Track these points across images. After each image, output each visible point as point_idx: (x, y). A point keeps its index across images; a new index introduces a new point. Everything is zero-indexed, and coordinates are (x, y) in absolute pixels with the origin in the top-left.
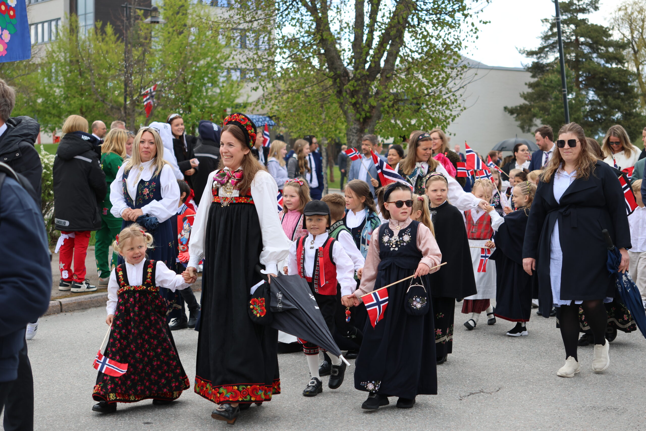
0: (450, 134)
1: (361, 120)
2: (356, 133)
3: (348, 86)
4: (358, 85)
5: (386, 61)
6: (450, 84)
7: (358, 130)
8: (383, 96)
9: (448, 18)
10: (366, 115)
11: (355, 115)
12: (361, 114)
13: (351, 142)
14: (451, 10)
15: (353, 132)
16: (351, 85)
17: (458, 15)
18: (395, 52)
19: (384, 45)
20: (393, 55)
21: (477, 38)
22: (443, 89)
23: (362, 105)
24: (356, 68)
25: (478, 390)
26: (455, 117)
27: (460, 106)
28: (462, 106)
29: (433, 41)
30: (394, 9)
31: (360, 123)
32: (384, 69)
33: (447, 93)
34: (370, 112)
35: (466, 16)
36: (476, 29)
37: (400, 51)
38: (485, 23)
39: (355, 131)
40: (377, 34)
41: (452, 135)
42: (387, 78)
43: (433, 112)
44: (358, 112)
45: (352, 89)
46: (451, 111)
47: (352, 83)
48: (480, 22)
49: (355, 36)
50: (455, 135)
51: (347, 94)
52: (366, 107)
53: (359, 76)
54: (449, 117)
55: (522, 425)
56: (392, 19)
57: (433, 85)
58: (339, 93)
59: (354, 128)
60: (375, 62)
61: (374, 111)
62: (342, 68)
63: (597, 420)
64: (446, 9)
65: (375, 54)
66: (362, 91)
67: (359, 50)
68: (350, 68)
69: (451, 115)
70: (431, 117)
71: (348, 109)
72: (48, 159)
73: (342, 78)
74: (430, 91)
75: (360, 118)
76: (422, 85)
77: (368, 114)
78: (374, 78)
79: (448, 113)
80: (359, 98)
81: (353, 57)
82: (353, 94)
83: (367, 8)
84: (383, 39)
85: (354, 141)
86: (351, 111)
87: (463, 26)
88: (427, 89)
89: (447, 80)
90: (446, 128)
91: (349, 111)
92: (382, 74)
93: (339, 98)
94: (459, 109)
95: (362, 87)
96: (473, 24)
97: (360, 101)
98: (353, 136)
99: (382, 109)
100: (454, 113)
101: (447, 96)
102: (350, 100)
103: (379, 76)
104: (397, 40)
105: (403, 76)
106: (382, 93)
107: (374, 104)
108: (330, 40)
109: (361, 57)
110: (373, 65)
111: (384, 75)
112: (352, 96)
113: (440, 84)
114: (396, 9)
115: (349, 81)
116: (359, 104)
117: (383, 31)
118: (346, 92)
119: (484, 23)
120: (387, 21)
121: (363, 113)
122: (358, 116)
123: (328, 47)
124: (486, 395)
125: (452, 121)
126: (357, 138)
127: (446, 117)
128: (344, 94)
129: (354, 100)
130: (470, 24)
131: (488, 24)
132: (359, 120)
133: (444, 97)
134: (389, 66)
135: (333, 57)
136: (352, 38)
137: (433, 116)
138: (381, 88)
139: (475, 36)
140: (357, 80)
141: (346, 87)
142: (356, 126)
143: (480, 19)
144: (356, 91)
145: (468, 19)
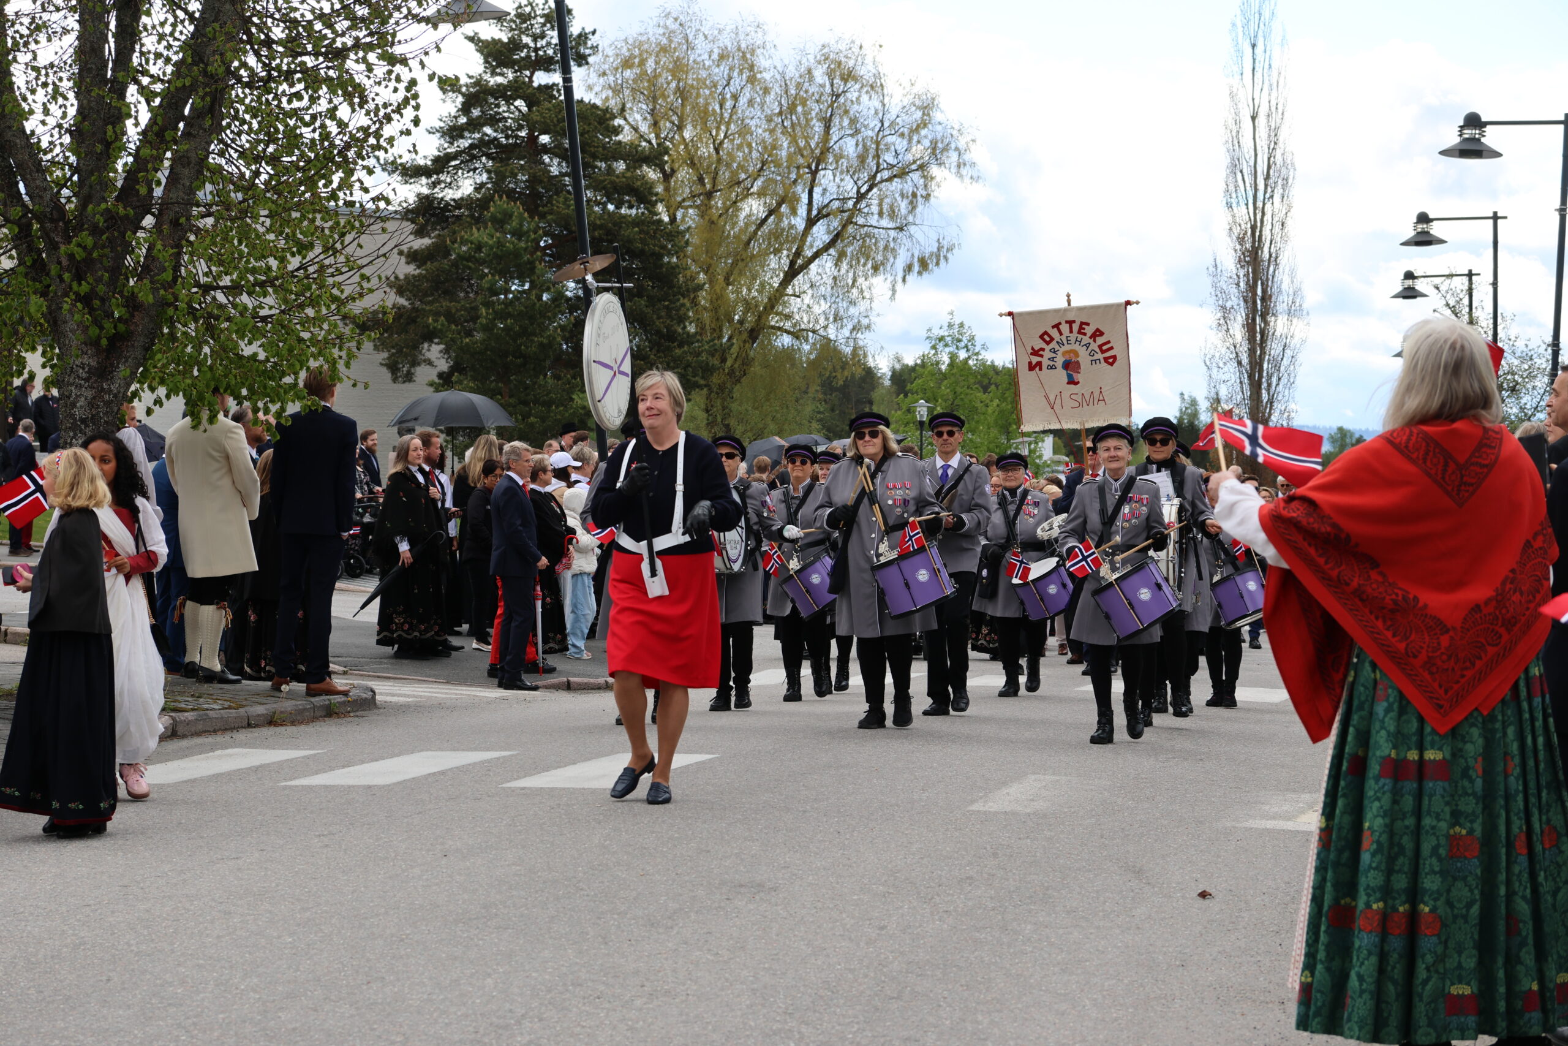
0: (354, 385)
1: (104, 342)
2: (87, 380)
3: (68, 249)
4: (95, 245)
5: (172, 179)
6: (350, 246)
7: (91, 372)
8: (168, 276)
10: (115, 327)
11: (87, 328)
12: (101, 328)
13: (74, 405)
15: (79, 377)
16: (79, 245)
19: (168, 135)
21: (416, 122)
22: (330, 259)
23: (103, 300)
24: (86, 199)
31: (99, 352)
32: (165, 203)
33: (339, 272)
34: (126, 321)
35: (392, 60)
36: (416, 96)
37: (207, 152)
39: (83, 374)
41: (360, 386)
42: (175, 223)
43: (306, 322)
44: (95, 321)
45: (79, 254)
47: (77, 237)
48: (431, 77)
49: (79, 107)
51: (61, 268)
52: (117, 305)
53: (101, 221)
57: (303, 248)
58: (36, 269)
61: (138, 315)
62: (48, 198)
66: (105, 262)
67: (99, 148)
70: (301, 340)
73: (48, 224)
74: (294, 262)
75: (99, 338)
77: (122, 327)
78: (138, 225)
79: (343, 325)
80: (99, 280)
81: (75, 170)
82: (80, 269)
84: (158, 122)
85: (81, 402)
86: (74, 316)
88: (282, 260)
89: (343, 235)
92: (158, 216)
93: (34, 280)
95: (107, 251)
96: (413, 83)
97: (101, 289)
98: (78, 387)
101: (340, 279)
102: (75, 286)
103: (148, 221)
104: (208, 122)
106: (164, 270)
107: (147, 297)
111: (167, 215)
112: (79, 278)
115: (68, 232)
116: (97, 296)
118: (59, 263)
121: (108, 325)
122: (94, 331)
125: (359, 349)
126: (90, 394)
128: (54, 270)
129: (84, 288)
132: (95, 343)
133: (330, 280)
134: (178, 195)
136: (71, 114)
137: (306, 335)
139: (409, 113)
140: (95, 231)
141: (63, 248)
142: (86, 360)
143: (428, 72)
144: (89, 262)
145: (398, 68)
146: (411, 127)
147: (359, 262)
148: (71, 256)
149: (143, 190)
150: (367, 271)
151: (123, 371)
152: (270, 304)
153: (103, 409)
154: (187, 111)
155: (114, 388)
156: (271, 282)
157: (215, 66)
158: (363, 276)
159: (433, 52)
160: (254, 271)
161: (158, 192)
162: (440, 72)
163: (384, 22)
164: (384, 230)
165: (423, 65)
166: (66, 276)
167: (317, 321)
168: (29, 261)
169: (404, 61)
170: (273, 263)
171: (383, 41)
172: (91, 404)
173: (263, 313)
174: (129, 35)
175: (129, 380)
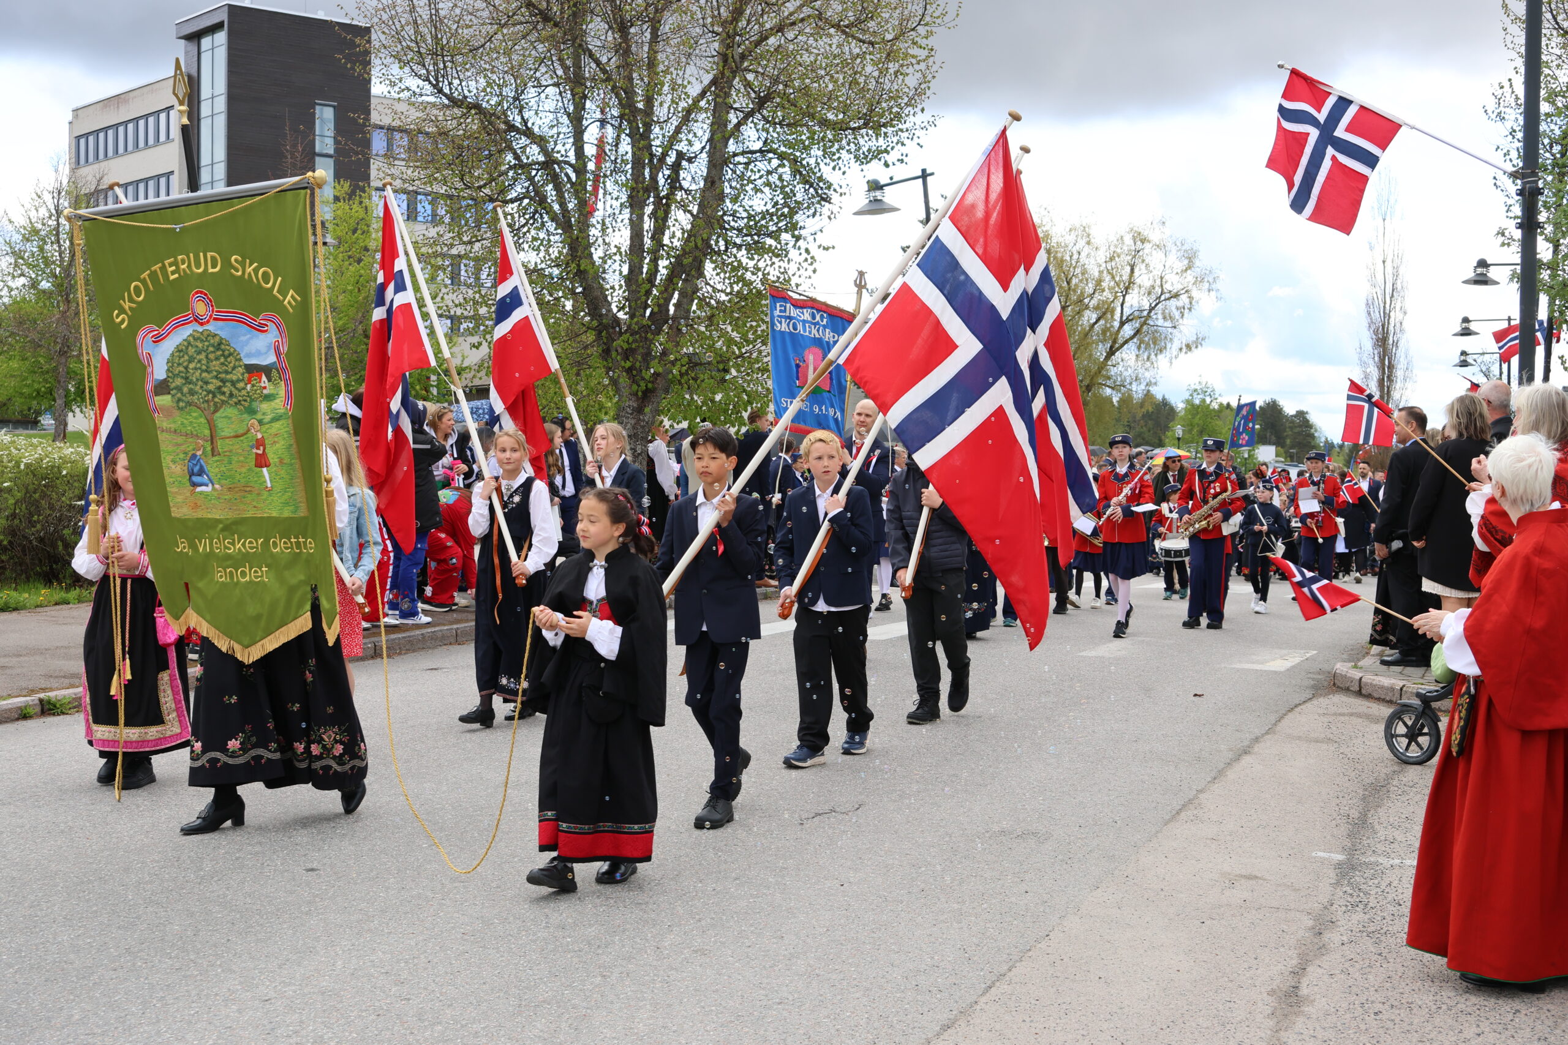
1: (640, 394)
3: (619, 343)
4: (634, 341)
5: (676, 306)
7: (633, 410)
8: (672, 357)
9: (769, 241)
10: (646, 386)
11: (630, 387)
12: (639, 386)
14: (774, 228)
16: (623, 341)
17: (785, 237)
18: (689, 290)
19: (675, 280)
20: (688, 296)
21: (814, 271)
22: (763, 348)
23: (640, 372)
24: (632, 316)
25: (826, 808)
29: (748, 275)
30: (689, 227)
31: (638, 399)
32: (674, 318)
34: (653, 382)
36: (812, 258)
37: (698, 289)
38: (826, 249)
40: (663, 263)
42: (679, 330)
44: (634, 382)
45: (625, 346)
47: (625, 337)
48: (819, 247)
49: (630, 266)
51: (618, 354)
52: (648, 375)
53: (638, 330)
55: (896, 862)
56: (688, 240)
57: (748, 342)
58: (606, 353)
59: (629, 407)
60: (659, 306)
61: (659, 380)
62: (610, 315)
63: (1009, 852)
64: (767, 228)
65: (661, 293)
66: (641, 350)
67: (634, 287)
68: (621, 315)
70: (745, 391)
71: (619, 377)
73: (611, 331)
74: (744, 351)
75: (637, 391)
76: (730, 341)
77: (650, 386)
78: (659, 331)
80: (637, 360)
81: (627, 300)
82: (627, 354)
83: (648, 224)
84: (673, 272)
86: (624, 380)
87: (793, 254)
88: (739, 349)
91: (621, 380)
92: (671, 325)
95: (641, 344)
96: (807, 251)
97: (638, 364)
99: (670, 376)
102: (623, 363)
103: (665, 328)
104: (693, 273)
105: (703, 329)
106: (671, 354)
107: (661, 370)
108: (591, 272)
109: (639, 299)
110: (656, 309)
111: (674, 326)
112: (626, 358)
115: (621, 334)
116: (636, 369)
117: (673, 260)
118: (617, 351)
119: (824, 248)
120: (677, 243)
121: (643, 384)
122: (635, 387)
123: (590, 282)
124: (840, 817)
126: (633, 422)
128: (614, 354)
129: (628, 364)
130: (803, 251)
132: (636, 394)
133: (765, 360)
134: (682, 313)
135: (596, 298)
136: (625, 270)
138: (670, 345)
139: (811, 268)
140: (636, 333)
142: (631, 403)
143: (818, 243)
144: (631, 351)
145: (801, 243)
146: (811, 273)
148: (622, 347)
149: (663, 311)
151: (647, 410)
153: (640, 430)
159: (819, 233)
161: (671, 312)
163: (791, 218)
168: (601, 349)
169: (805, 239)
171: (793, 227)
174: (660, 229)
175: (658, 412)
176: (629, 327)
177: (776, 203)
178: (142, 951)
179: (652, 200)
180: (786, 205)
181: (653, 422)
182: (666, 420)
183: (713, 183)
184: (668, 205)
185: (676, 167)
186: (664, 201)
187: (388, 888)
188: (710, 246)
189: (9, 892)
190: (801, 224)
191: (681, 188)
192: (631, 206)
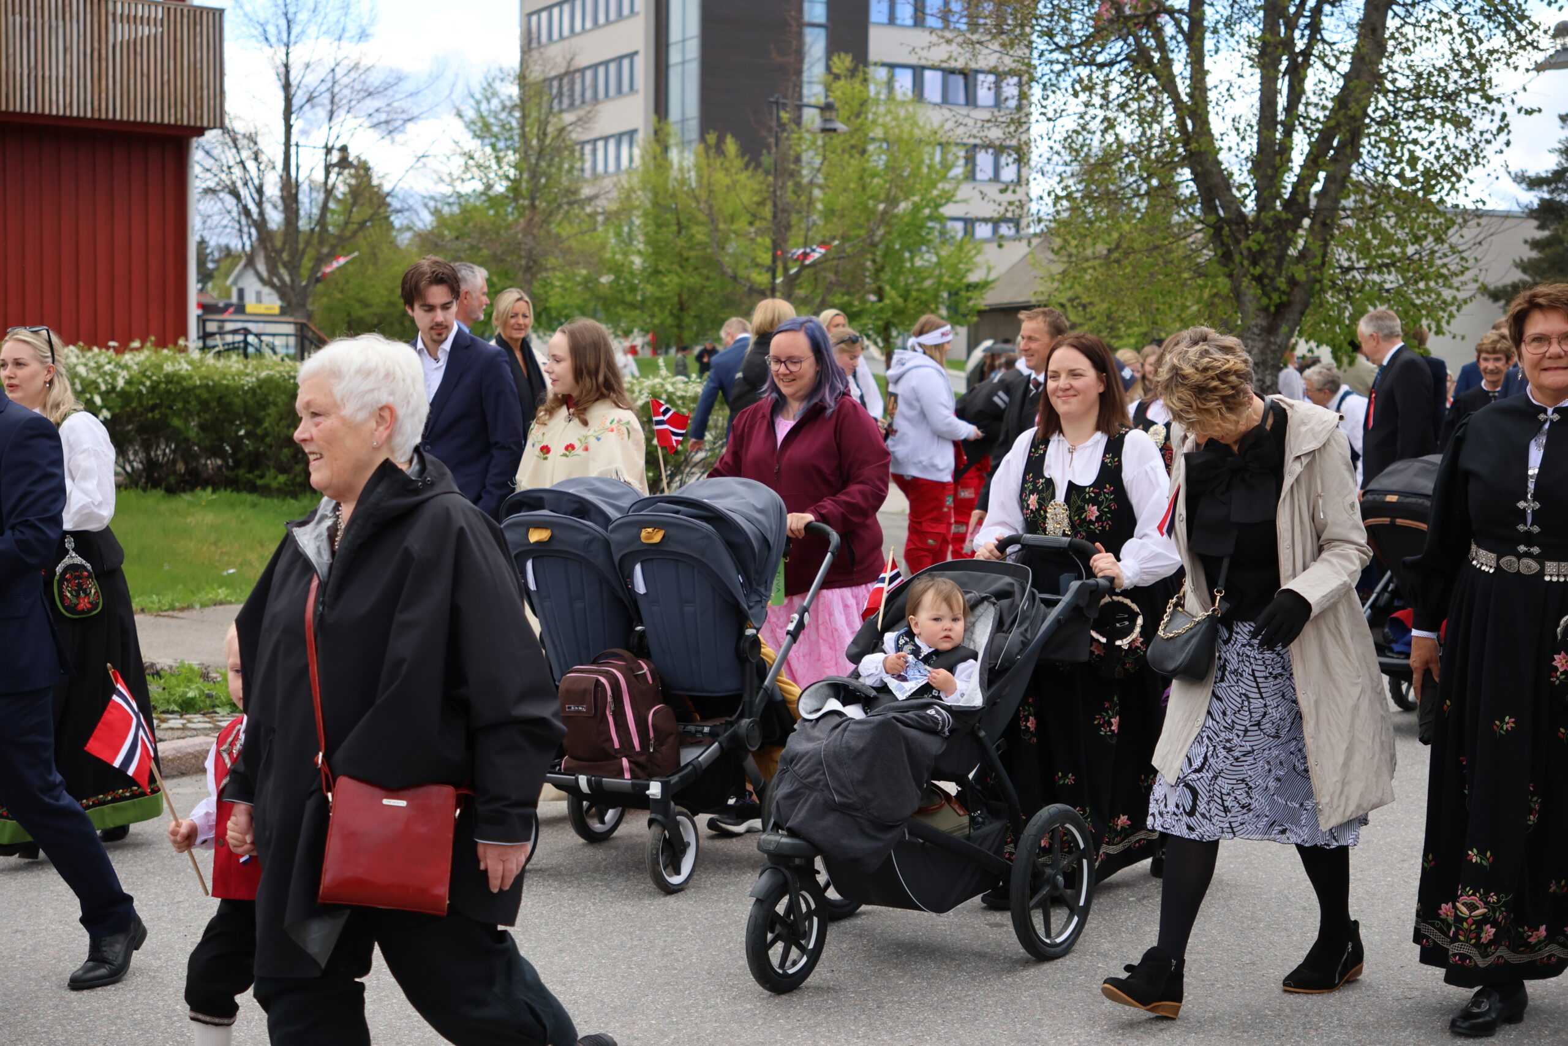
1: (1272, 309)
3: (1250, 243)
4: (1267, 240)
6: (1453, 236)
7: (1262, 329)
8: (1318, 261)
9: (1438, 106)
10: (1280, 299)
11: (1259, 300)
12: (1270, 299)
14: (1451, 88)
15: (1254, 333)
16: (1255, 241)
18: (1343, 173)
19: (1321, 161)
20: (1339, 183)
21: (1508, 144)
22: (1438, 247)
23: (1272, 279)
24: (1260, 206)
26: (1465, 302)
27: (1476, 281)
28: (1481, 279)
29: (1418, 152)
30: (1337, 91)
31: (1268, 316)
32: (1317, 209)
33: (1445, 255)
34: (1288, 293)
36: (1507, 125)
37: (1350, 171)
38: (1529, 112)
39: (1256, 330)
41: (1458, 338)
42: (1324, 224)
43: (1418, 292)
44: (1265, 294)
45: (1255, 247)
46: (1458, 289)
48: (1519, 110)
49: (1259, 143)
50: (1463, 338)
51: (1243, 257)
52: (1281, 282)
53: (1270, 223)
54: (1452, 304)
56: (1336, 110)
57: (1417, 240)
58: (1226, 257)
59: (1256, 326)
61: (1296, 289)
62: (1234, 207)
65: (1300, 178)
66: (1274, 252)
67: (1270, 172)
69: (1455, 298)
70: (1414, 305)
71: (1245, 287)
72: (673, 384)
73: (1234, 227)
74: (1411, 250)
75: (1268, 306)
76: (1388, 240)
77: (1284, 298)
78: (1298, 225)
79: (1447, 294)
80: (1268, 265)
82: (1255, 258)
83: (1282, 86)
84: (1317, 150)
86: (1251, 290)
87: (1481, 123)
88: (1403, 248)
89: (1448, 228)
90: (1448, 323)
91: (1248, 292)
92: (1313, 219)
93: (1225, 266)
94: (1475, 286)
95: (1275, 244)
96: (1504, 116)
97: (1270, 271)
98: (1254, 340)
99: (1317, 286)
100: (1461, 296)
101: (1445, 260)
102: (1251, 269)
103: (1306, 222)
104: (1349, 150)
105: (1350, 222)
106: (1315, 257)
107: (1301, 277)
109: (1271, 186)
111: (1320, 218)
112: (1255, 263)
113: (1430, 239)
114: (1343, 89)
115: (1247, 232)
116: (1267, 276)
117: (1313, 136)
118: (1241, 253)
119: (1526, 112)
121: (1275, 296)
122: (1265, 301)
123: (1207, 165)
125: (1458, 310)
126: (1261, 345)
127: (1444, 302)
128: (1237, 258)
129: (1258, 271)
130: (1497, 117)
131: (1536, 114)
132: (1266, 309)
133: (1439, 262)
134: (1327, 203)
136: (1251, 145)
137: (1418, 302)
138: (1316, 247)
139: (1503, 137)
140: (1266, 230)
141: (1244, 244)
142: (1259, 321)
143: (1518, 104)
144: (1262, 253)
145: (1493, 106)
146: (1504, 148)
147: (1460, 248)
148: (1249, 249)
149: (1301, 199)
150: (1465, 255)
151: (1284, 329)
152: (1391, 280)
153: (1270, 356)
154: (1335, 143)
155: (1278, 341)
156: (1393, 264)
157: (1354, 109)
158: (1462, 259)
160: (1382, 256)
161: (1313, 202)
162: (1527, 107)
164: (1479, 224)
165: (1513, 101)
166: (1246, 263)
167: (1428, 291)
168: (1220, 252)
169: (1499, 100)
170: (1397, 250)
172: (1262, 352)
173: (1387, 286)
174: (1296, 93)
175: (1290, 335)
176: (1257, 223)
177: (1456, 55)
178: (818, 1025)
179: (1284, 57)
180: (1471, 56)
181: (1286, 347)
182: (1302, 342)
183: (1374, 30)
184: (1307, 64)
185: (1317, 11)
186: (1300, 59)
187: (1105, 956)
188: (1366, 115)
189: (631, 934)
190: (1494, 82)
191: (1324, 41)
192: (1263, 67)
